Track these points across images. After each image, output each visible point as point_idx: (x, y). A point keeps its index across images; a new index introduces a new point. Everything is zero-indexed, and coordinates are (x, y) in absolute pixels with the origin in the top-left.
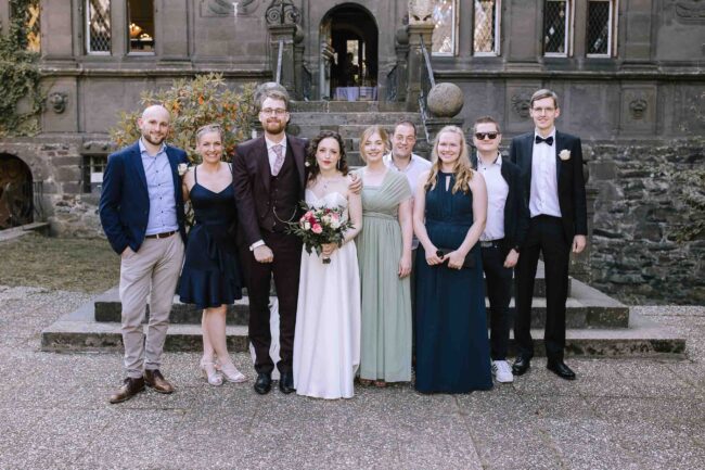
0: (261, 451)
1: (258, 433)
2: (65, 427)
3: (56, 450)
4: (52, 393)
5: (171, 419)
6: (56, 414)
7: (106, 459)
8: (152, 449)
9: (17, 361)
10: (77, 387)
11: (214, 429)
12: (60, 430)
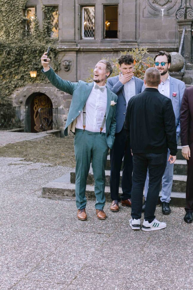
0: (147, 261)
1: (148, 251)
2: (45, 239)
3: (38, 251)
4: (42, 220)
5: (101, 240)
6: (41, 232)
7: (63, 258)
8: (87, 255)
9: (28, 202)
10: (56, 218)
11: (124, 247)
12: (43, 240)
